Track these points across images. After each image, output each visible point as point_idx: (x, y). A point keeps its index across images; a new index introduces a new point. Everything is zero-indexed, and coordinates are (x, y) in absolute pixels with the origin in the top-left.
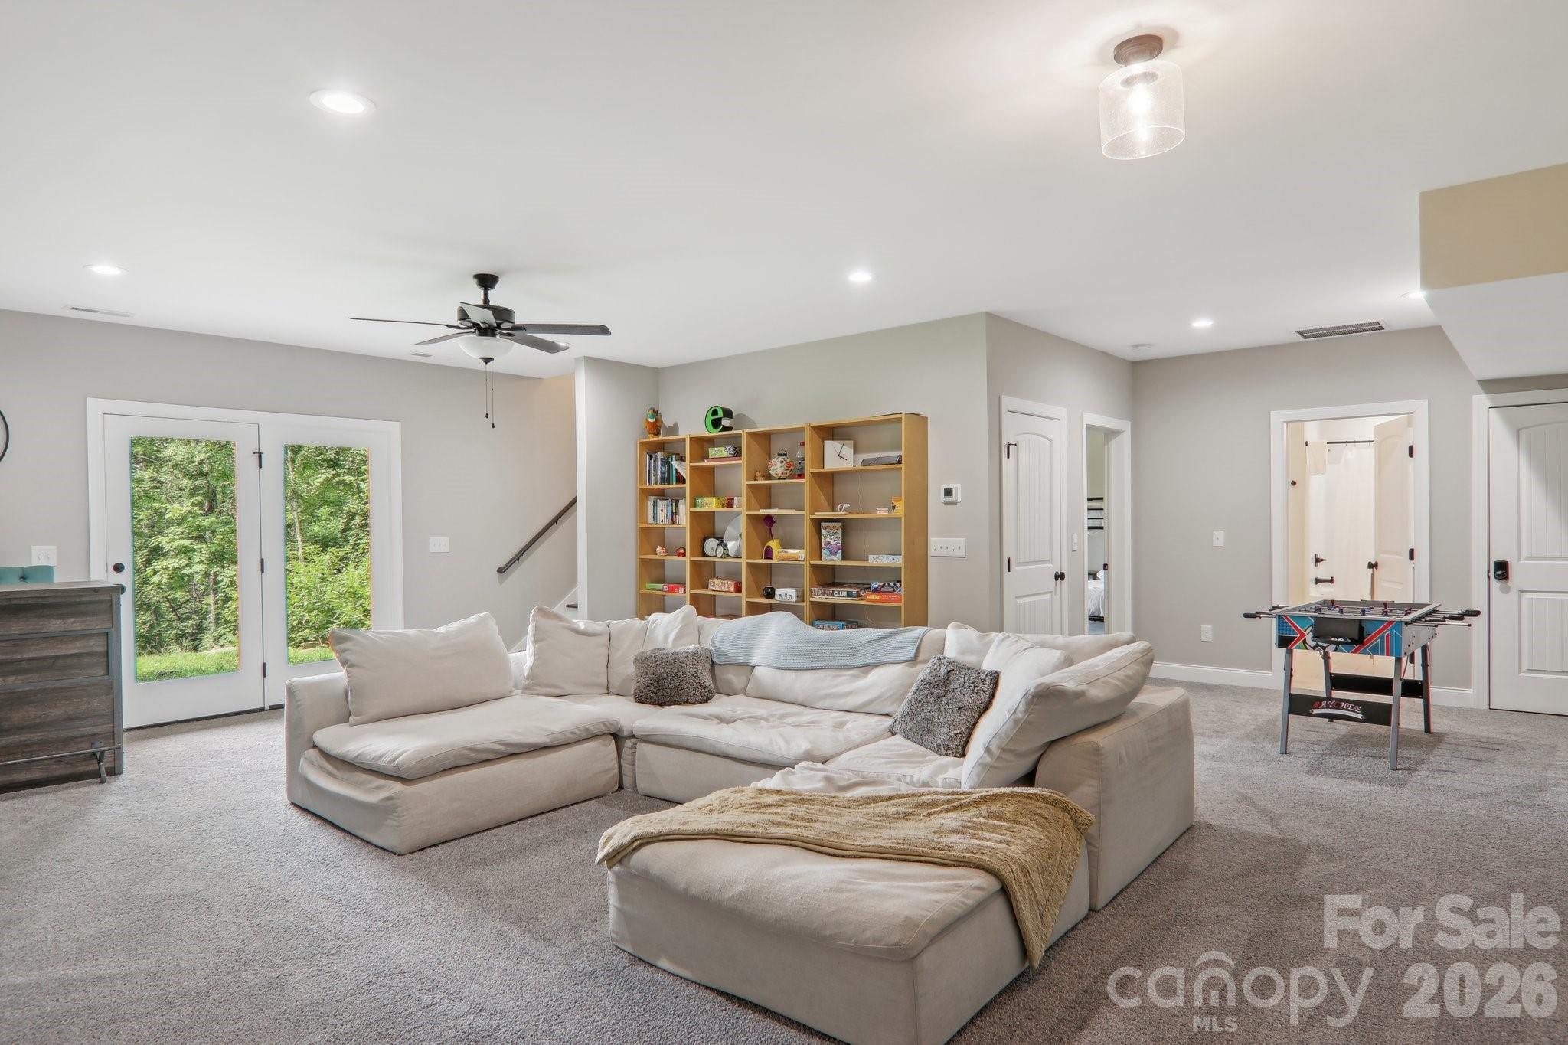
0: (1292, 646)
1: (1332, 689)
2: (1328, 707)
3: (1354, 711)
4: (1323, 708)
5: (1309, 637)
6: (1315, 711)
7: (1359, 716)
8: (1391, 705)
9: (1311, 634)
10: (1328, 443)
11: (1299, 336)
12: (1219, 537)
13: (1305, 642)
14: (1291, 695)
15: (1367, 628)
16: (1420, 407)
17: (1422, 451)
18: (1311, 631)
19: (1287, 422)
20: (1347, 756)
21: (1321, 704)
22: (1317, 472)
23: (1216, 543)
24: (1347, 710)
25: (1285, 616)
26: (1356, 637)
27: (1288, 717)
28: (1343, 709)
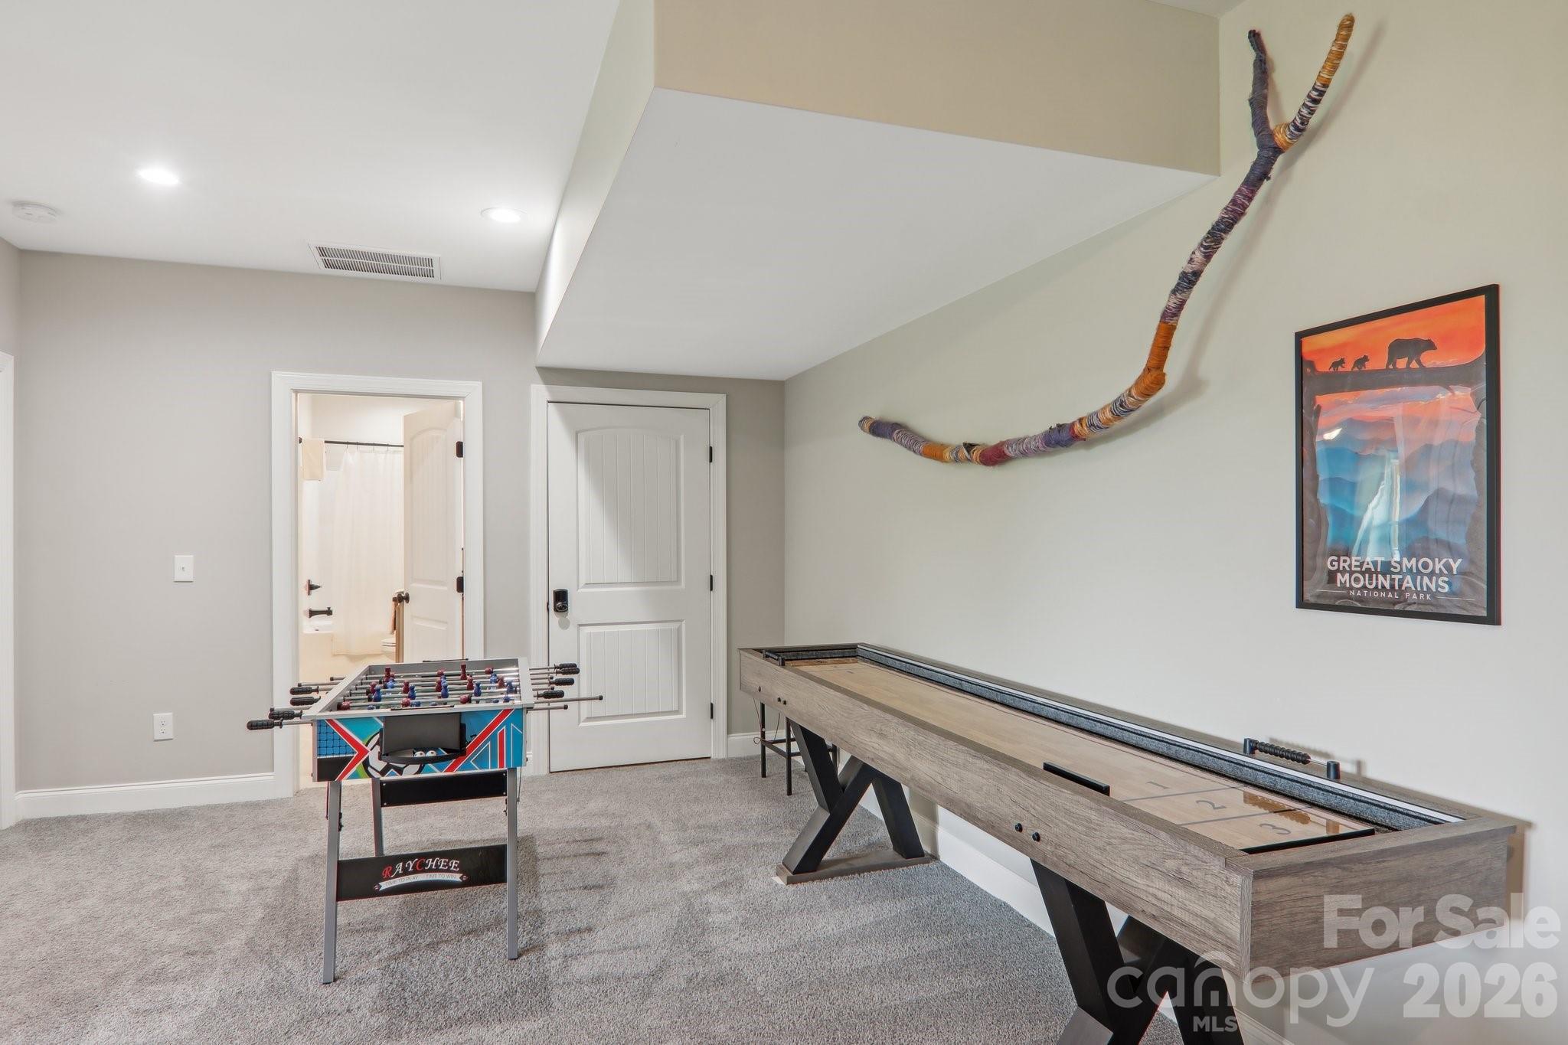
0: (342, 777)
1: (382, 806)
2: (406, 872)
3: (448, 871)
4: (398, 875)
5: (373, 755)
6: (385, 885)
7: (456, 877)
8: (504, 847)
9: (377, 748)
10: (326, 442)
11: (320, 259)
12: (184, 565)
13: (366, 764)
14: (340, 863)
15: (473, 728)
16: (472, 390)
17: (472, 449)
18: (378, 743)
19: (296, 392)
20: (433, 946)
21: (394, 869)
22: (314, 477)
23: (180, 576)
24: (437, 870)
25: (330, 721)
26: (454, 744)
27: (337, 905)
28: (431, 870)
